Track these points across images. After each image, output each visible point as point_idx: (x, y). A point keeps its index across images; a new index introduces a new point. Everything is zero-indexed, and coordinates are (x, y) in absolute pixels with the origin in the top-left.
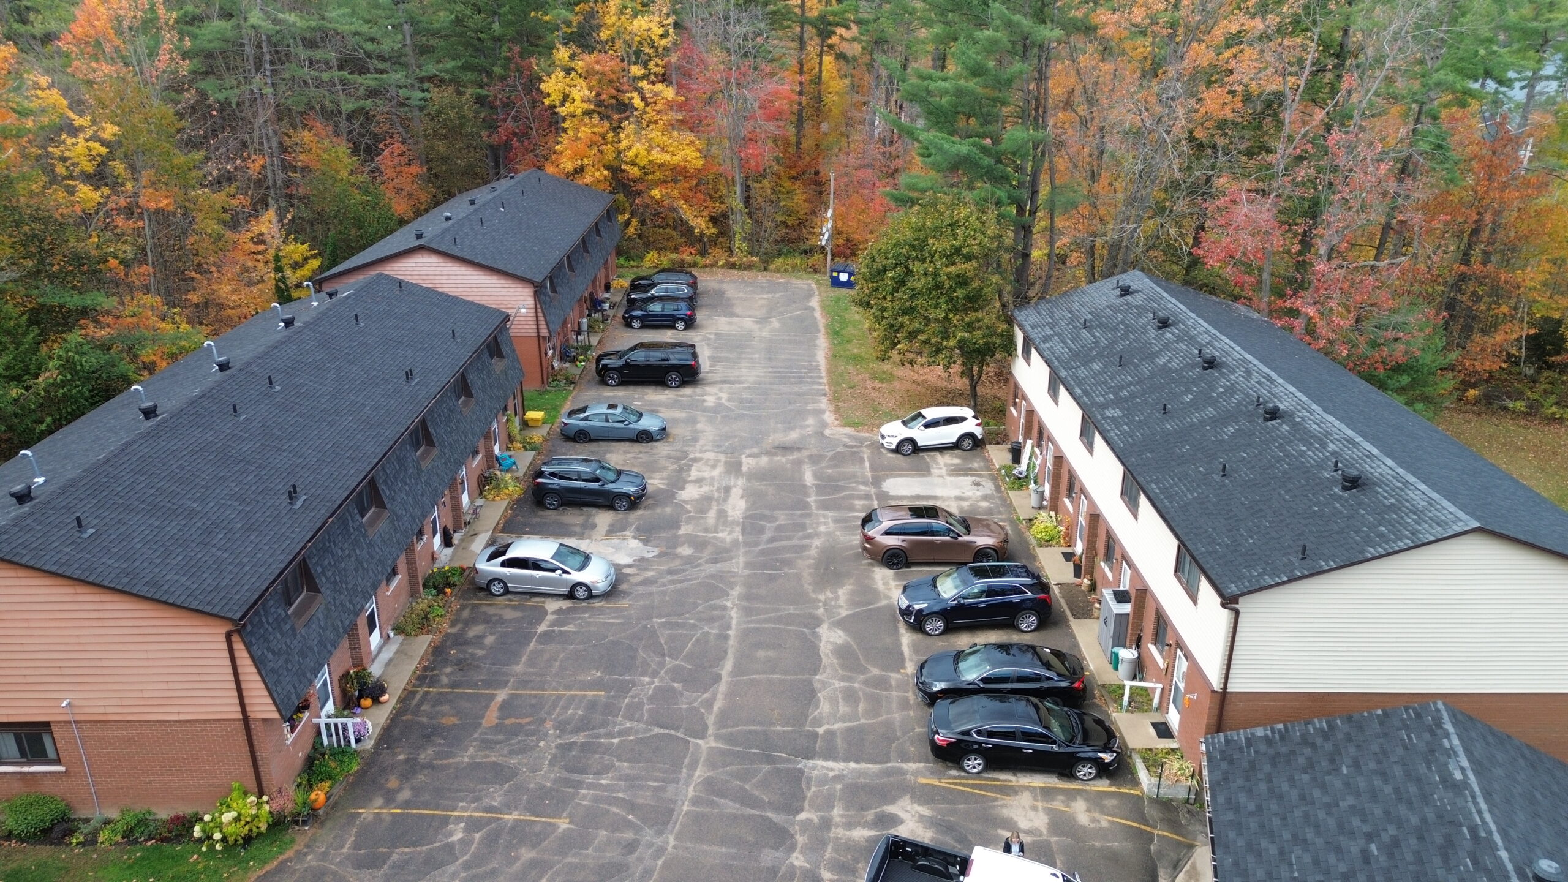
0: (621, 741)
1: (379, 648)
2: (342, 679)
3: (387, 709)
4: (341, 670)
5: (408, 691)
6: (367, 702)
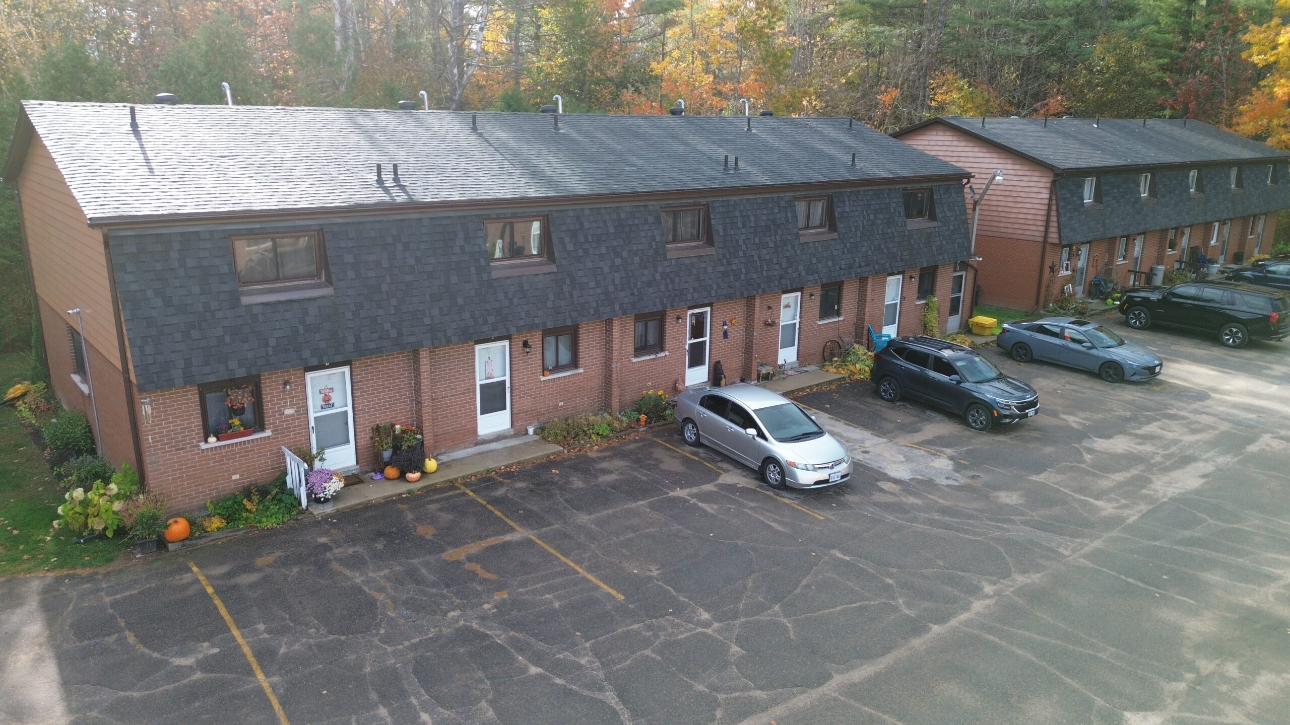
0: (539, 676)
1: (499, 437)
2: (377, 429)
3: (401, 488)
4: (382, 420)
5: (452, 485)
6: (391, 472)
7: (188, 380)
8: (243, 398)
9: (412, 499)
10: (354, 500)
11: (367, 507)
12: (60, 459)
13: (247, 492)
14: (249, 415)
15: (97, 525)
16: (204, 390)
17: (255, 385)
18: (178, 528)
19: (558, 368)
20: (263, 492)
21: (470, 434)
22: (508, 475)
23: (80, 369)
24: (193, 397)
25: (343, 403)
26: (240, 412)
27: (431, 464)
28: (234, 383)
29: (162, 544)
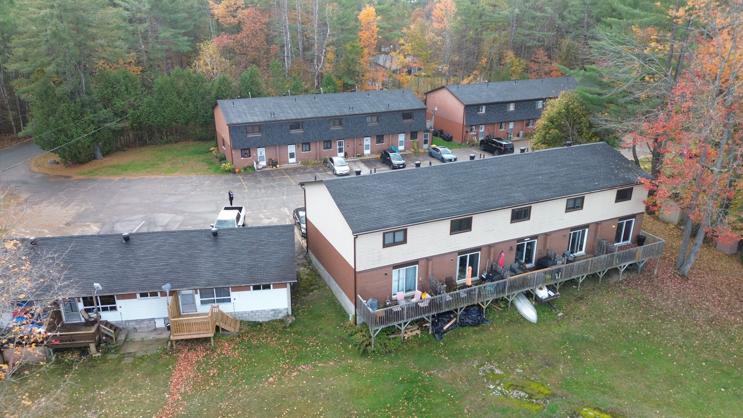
1: (293, 163)
2: (269, 159)
3: (272, 169)
4: (271, 157)
5: (281, 169)
6: (271, 166)
7: (239, 148)
8: (247, 152)
9: (273, 171)
10: (264, 170)
11: (266, 171)
12: (220, 161)
13: (248, 167)
14: (248, 155)
15: (226, 169)
16: (242, 150)
17: (249, 149)
18: (237, 170)
19: (306, 151)
20: (250, 167)
21: (287, 162)
22: (291, 169)
23: (224, 145)
24: (240, 151)
25: (264, 154)
26: (246, 154)
27: (278, 166)
28: (246, 149)
29: (235, 173)
